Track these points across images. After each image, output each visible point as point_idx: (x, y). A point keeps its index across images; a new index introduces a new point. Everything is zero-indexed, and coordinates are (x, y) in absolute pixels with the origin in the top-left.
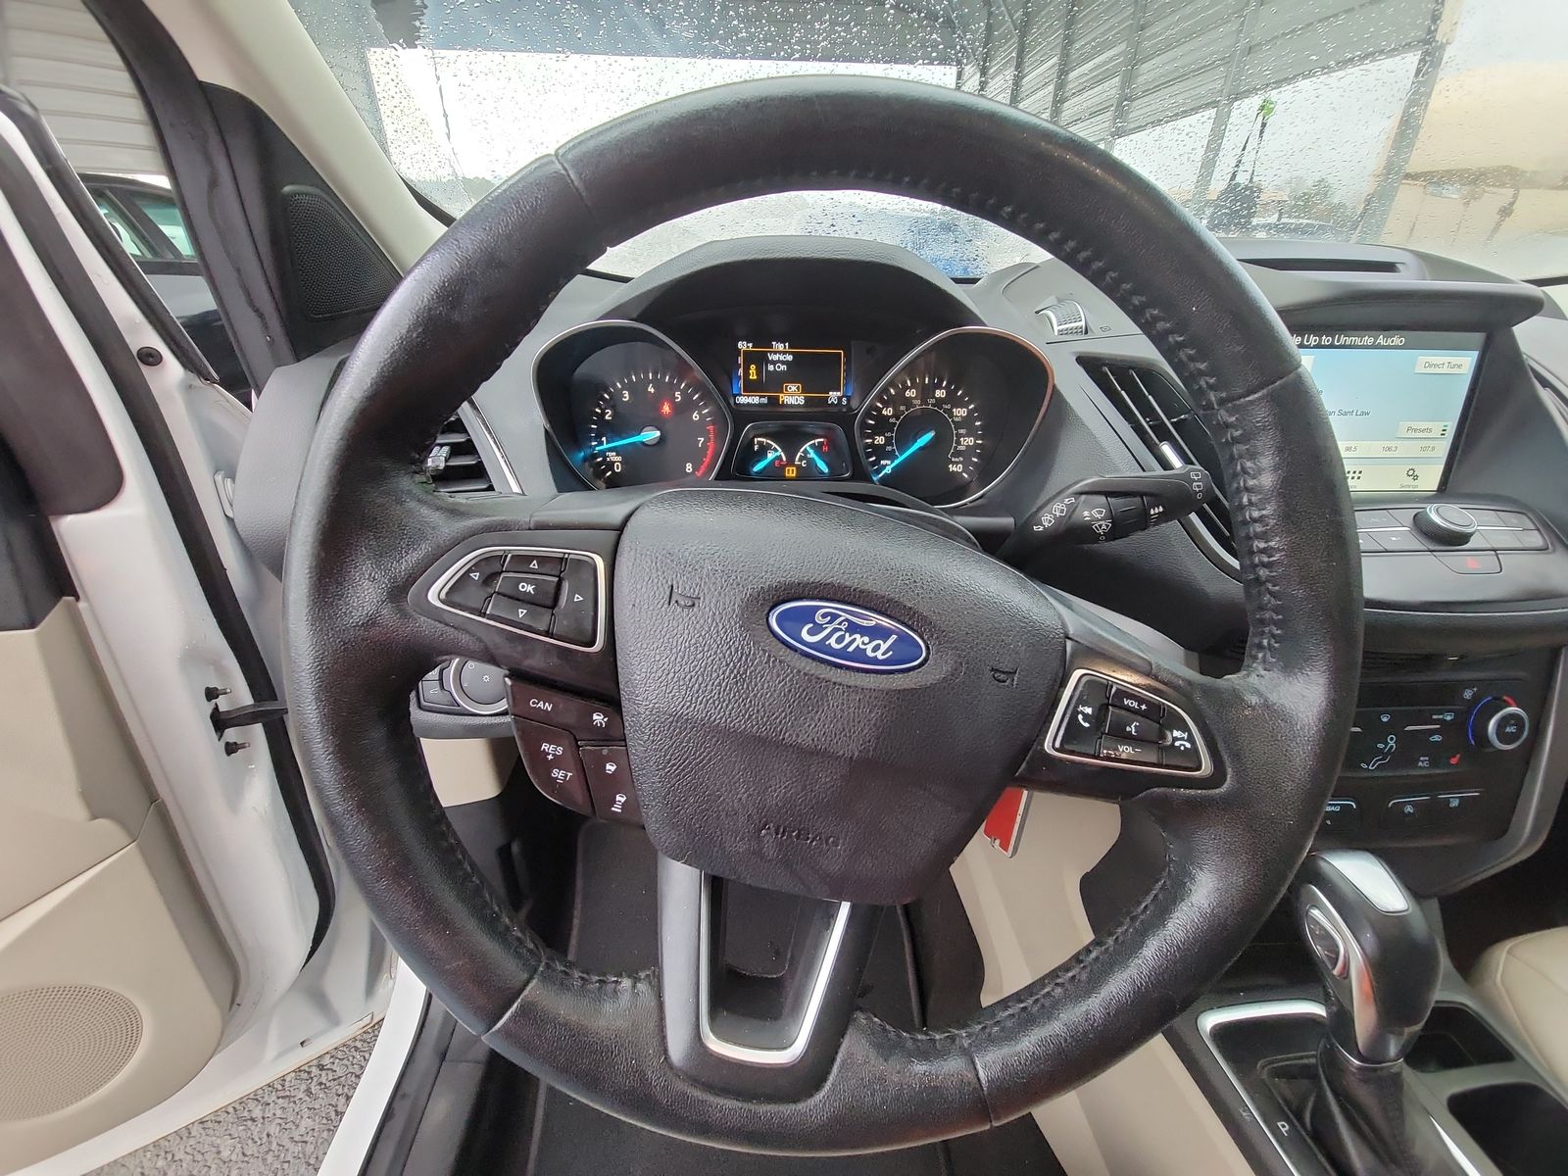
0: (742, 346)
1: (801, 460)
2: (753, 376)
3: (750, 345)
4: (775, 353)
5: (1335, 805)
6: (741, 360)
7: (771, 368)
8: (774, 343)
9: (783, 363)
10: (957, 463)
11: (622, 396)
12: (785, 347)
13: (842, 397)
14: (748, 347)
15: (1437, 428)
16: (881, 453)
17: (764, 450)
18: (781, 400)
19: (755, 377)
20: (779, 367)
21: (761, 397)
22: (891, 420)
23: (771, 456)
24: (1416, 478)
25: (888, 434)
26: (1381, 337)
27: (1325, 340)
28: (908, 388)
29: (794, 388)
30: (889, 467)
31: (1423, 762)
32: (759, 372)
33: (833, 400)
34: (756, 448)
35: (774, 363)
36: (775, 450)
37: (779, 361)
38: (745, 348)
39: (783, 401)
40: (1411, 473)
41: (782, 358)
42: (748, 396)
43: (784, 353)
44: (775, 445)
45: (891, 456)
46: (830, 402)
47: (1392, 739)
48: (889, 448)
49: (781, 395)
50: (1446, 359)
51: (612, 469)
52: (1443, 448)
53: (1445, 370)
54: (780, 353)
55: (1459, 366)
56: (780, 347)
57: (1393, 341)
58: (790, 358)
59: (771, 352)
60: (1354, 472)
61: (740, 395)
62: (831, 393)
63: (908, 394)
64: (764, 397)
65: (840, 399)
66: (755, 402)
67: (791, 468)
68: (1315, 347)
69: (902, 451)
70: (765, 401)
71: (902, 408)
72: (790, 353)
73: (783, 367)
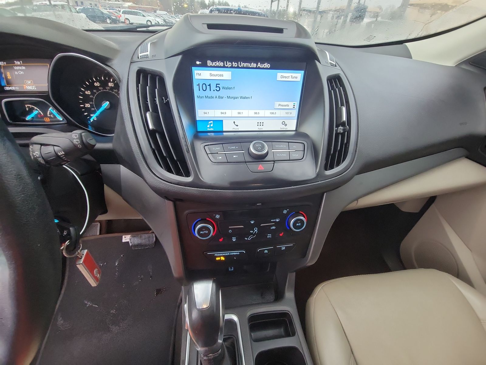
0: (2, 64)
1: (50, 114)
3: (5, 63)
4: (17, 66)
5: (237, 252)
6: (2, 70)
7: (16, 73)
8: (15, 62)
9: (21, 70)
12: (21, 63)
14: (4, 64)
15: (291, 105)
16: (90, 111)
17: (31, 111)
18: (25, 87)
19: (11, 78)
20: (20, 73)
22: (90, 97)
23: (35, 112)
24: (286, 125)
25: (91, 103)
26: (259, 63)
27: (235, 64)
28: (95, 82)
29: (29, 82)
30: (94, 117)
31: (269, 236)
32: (12, 75)
34: (27, 109)
35: (17, 70)
36: (36, 110)
37: (19, 70)
40: (283, 123)
41: (20, 68)
42: (10, 87)
43: (21, 66)
44: (36, 108)
45: (94, 112)
47: (256, 229)
48: (93, 109)
49: (24, 85)
50: (290, 75)
52: (295, 113)
53: (290, 79)
54: (19, 66)
55: (296, 78)
56: (18, 63)
57: (265, 66)
59: (15, 66)
60: (260, 123)
61: (6, 86)
63: (96, 84)
64: (17, 86)
66: (13, 89)
68: (230, 67)
69: (98, 109)
71: (94, 91)
72: (24, 66)
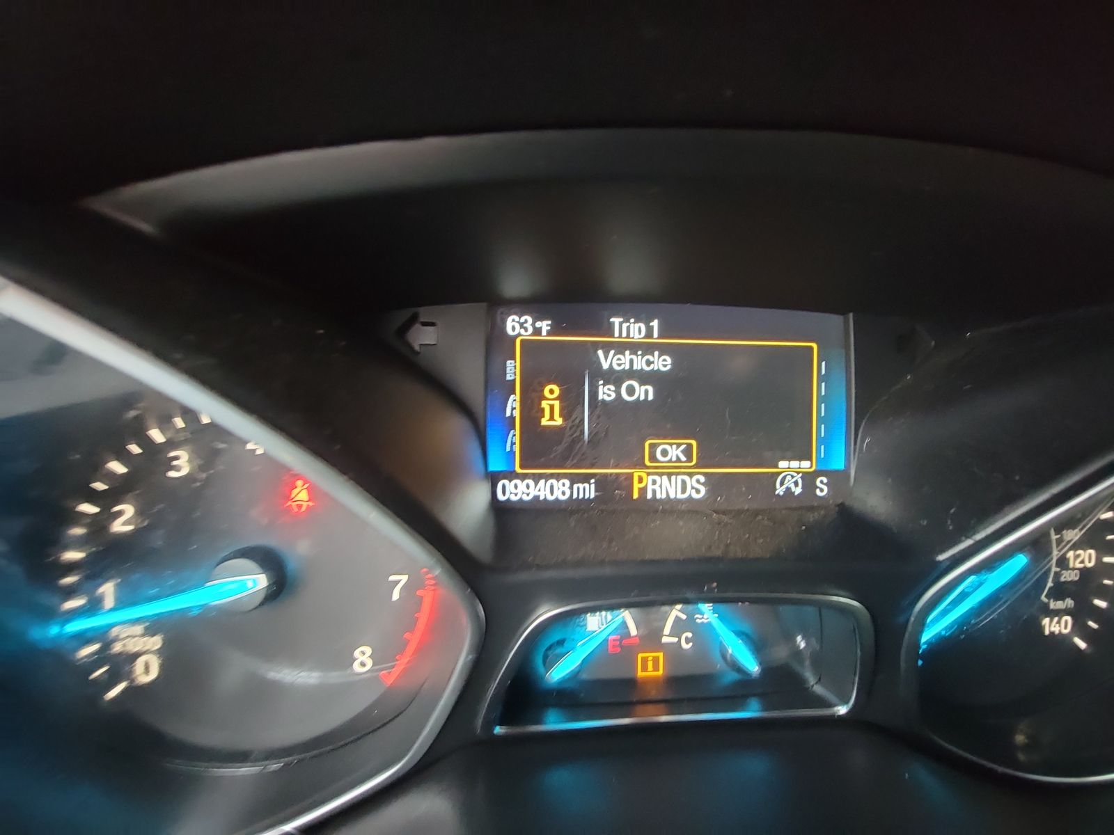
0: (518, 326)
1: (676, 632)
2: (552, 415)
3: (545, 325)
4: (621, 348)
6: (513, 370)
7: (606, 393)
8: (616, 321)
9: (644, 378)
10: (1058, 613)
11: (168, 465)
12: (649, 334)
13: (818, 473)
14: (537, 331)
18: (636, 486)
19: (559, 421)
20: (631, 391)
21: (574, 479)
29: (675, 452)
32: (570, 403)
33: (789, 483)
35: (615, 378)
37: (631, 374)
38: (527, 334)
39: (643, 491)
41: (640, 363)
42: (537, 478)
43: (648, 349)
46: (780, 491)
49: (637, 473)
51: (129, 675)
54: (634, 347)
56: (635, 330)
58: (662, 363)
59: (607, 347)
61: (511, 475)
62: (783, 464)
64: (585, 479)
65: (809, 479)
66: (558, 494)
67: (651, 655)
70: (588, 491)
72: (663, 349)
73: (645, 392)
